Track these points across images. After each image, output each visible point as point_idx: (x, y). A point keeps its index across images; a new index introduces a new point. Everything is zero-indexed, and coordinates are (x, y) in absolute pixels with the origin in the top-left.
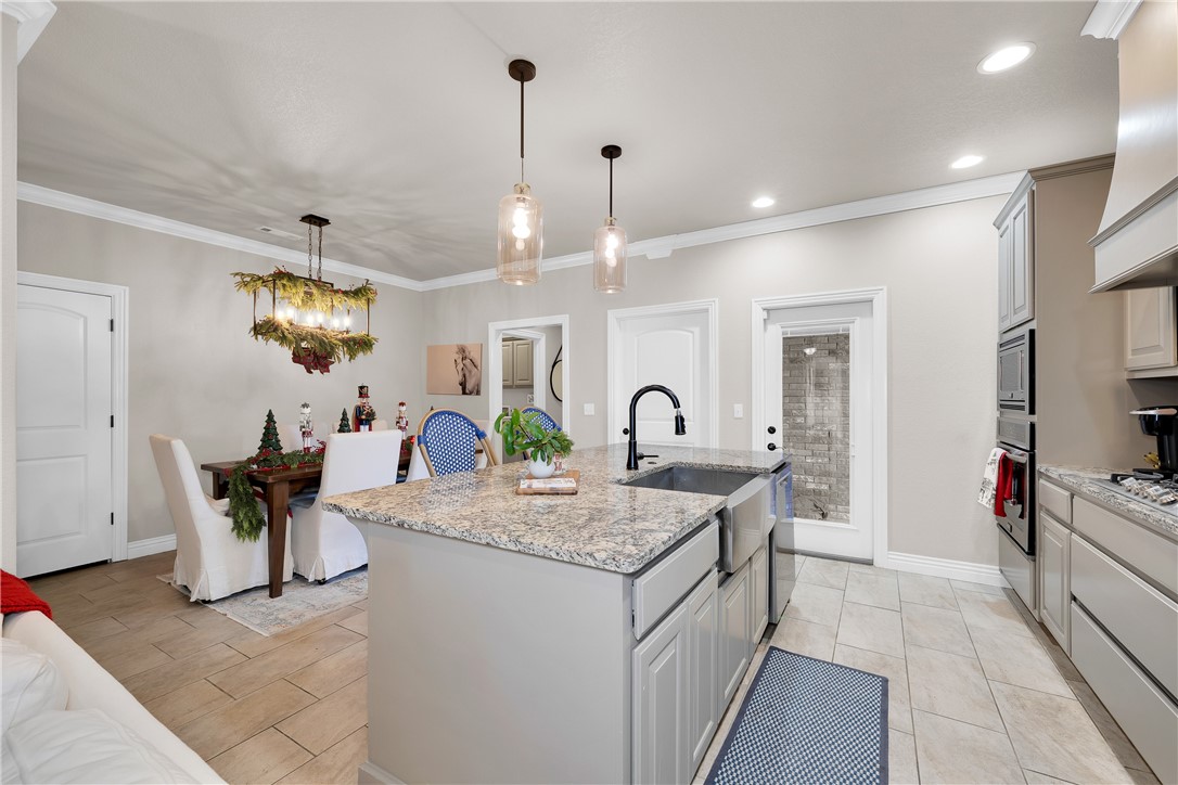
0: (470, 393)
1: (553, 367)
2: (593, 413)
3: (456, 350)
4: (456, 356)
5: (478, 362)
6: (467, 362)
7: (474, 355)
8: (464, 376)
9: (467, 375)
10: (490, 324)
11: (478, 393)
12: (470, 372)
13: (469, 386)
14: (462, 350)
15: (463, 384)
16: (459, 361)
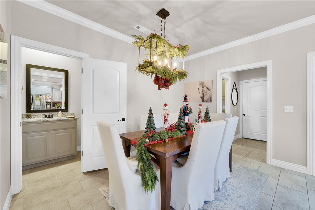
0: (206, 102)
1: (232, 92)
2: (293, 111)
3: (199, 83)
4: (199, 86)
5: (210, 88)
6: (205, 88)
7: (209, 85)
8: (203, 94)
9: (205, 94)
10: (217, 71)
11: (211, 101)
12: (206, 92)
13: (206, 98)
14: (202, 84)
15: (202, 98)
16: (201, 88)
